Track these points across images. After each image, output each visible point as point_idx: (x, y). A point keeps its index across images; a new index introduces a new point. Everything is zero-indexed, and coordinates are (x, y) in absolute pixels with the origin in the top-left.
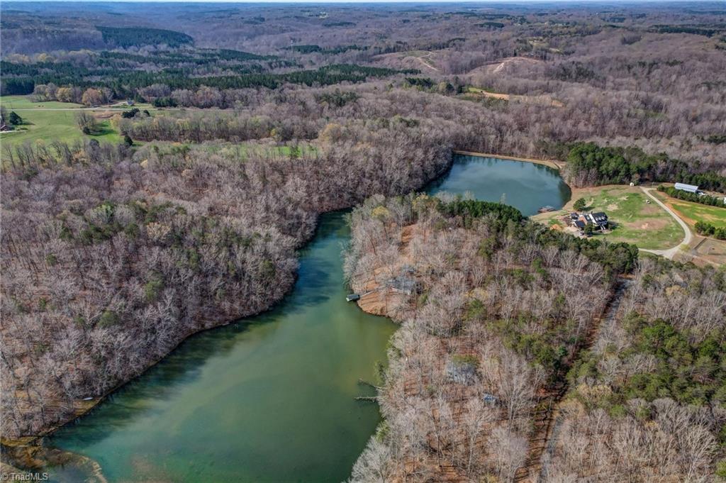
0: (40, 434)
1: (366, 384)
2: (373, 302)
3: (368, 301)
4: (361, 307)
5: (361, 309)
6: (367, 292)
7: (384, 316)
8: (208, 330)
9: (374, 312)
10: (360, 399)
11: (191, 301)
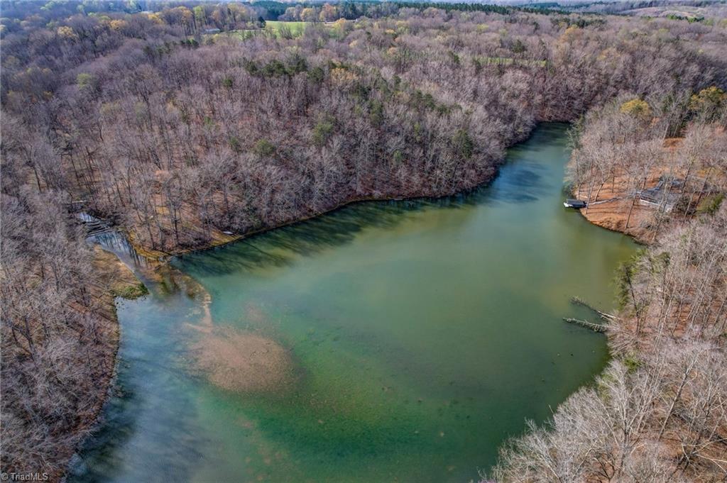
0: (172, 252)
1: (582, 305)
2: (605, 212)
3: (597, 210)
4: (586, 216)
5: (585, 218)
6: (597, 201)
7: (622, 232)
8: (375, 201)
9: (605, 225)
10: (572, 322)
11: (362, 160)
